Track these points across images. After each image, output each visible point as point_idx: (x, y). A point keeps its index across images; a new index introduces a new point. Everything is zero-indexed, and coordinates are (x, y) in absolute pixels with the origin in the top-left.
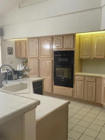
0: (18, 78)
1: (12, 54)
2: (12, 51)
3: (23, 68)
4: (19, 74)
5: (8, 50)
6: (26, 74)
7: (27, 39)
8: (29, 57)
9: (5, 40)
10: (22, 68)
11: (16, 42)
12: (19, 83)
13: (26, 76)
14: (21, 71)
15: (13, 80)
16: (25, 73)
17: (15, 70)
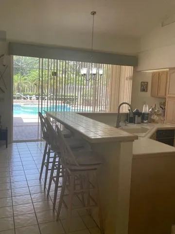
0: (142, 122)
1: (147, 91)
2: (147, 87)
3: (151, 110)
4: (144, 117)
5: (142, 86)
6: (154, 119)
7: (168, 69)
8: (169, 95)
9: (140, 71)
10: (149, 109)
11: (154, 74)
12: (140, 128)
13: (153, 121)
14: (148, 114)
15: (135, 123)
16: (152, 117)
17: (140, 111)
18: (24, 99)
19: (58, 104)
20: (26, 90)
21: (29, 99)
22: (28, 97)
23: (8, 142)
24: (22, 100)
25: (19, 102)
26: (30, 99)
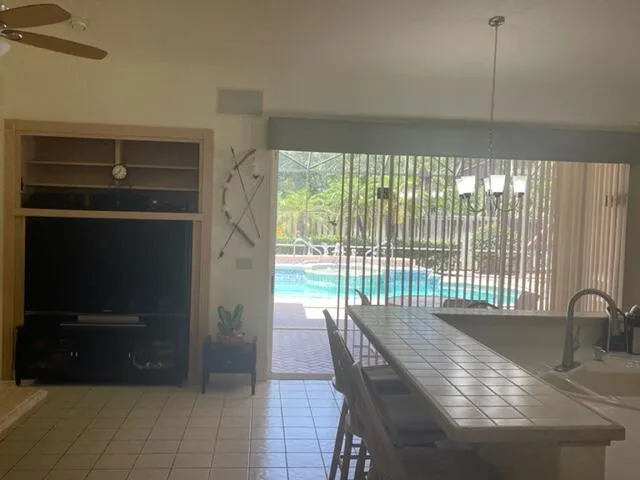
18: (315, 253)
19: (392, 268)
20: (319, 230)
21: (326, 255)
22: (325, 247)
23: (259, 377)
24: (310, 255)
25: (301, 261)
26: (330, 253)
